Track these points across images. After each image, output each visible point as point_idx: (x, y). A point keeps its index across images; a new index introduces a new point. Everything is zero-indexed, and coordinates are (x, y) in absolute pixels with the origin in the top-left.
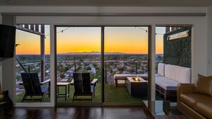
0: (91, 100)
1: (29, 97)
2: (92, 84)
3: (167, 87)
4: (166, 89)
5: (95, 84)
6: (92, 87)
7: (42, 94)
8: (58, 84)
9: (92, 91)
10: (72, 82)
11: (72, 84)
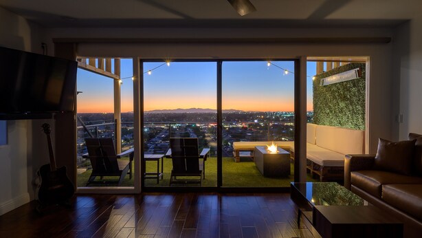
0: (200, 182)
1: (98, 178)
2: (202, 157)
3: (324, 161)
4: (322, 164)
5: (205, 158)
6: (201, 161)
7: (119, 173)
8: (146, 156)
9: (201, 168)
10: (169, 153)
11: (168, 157)
